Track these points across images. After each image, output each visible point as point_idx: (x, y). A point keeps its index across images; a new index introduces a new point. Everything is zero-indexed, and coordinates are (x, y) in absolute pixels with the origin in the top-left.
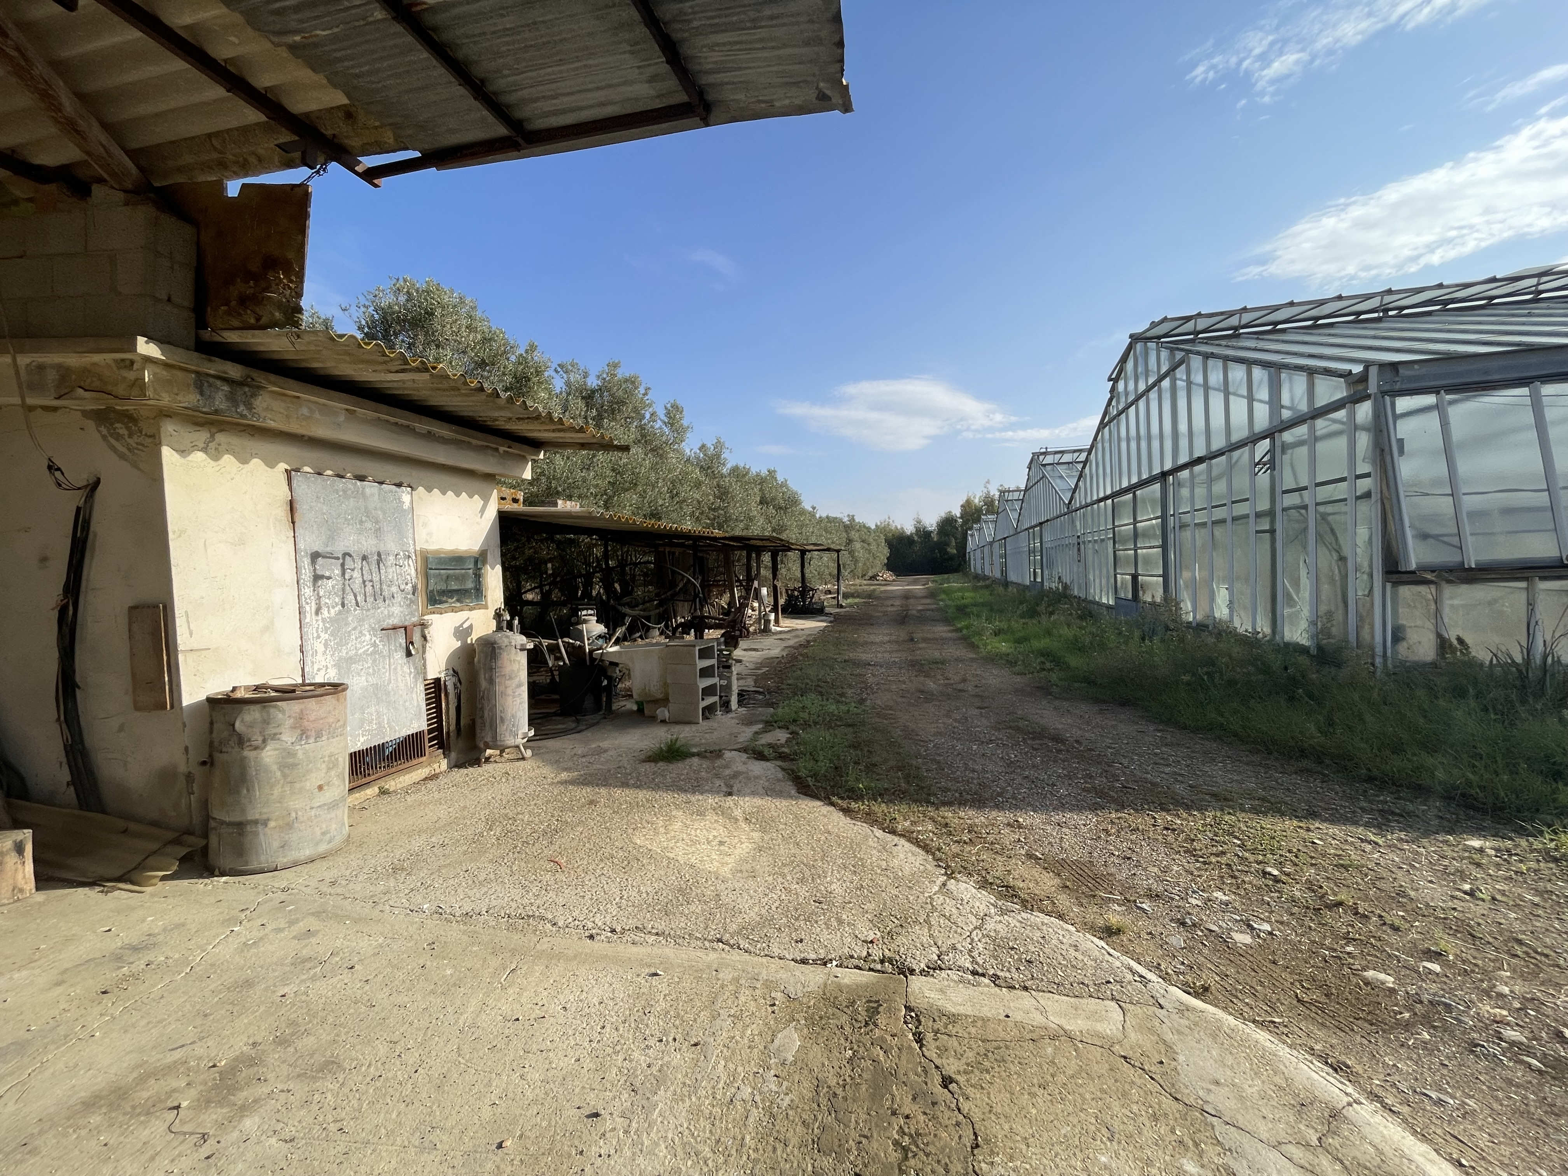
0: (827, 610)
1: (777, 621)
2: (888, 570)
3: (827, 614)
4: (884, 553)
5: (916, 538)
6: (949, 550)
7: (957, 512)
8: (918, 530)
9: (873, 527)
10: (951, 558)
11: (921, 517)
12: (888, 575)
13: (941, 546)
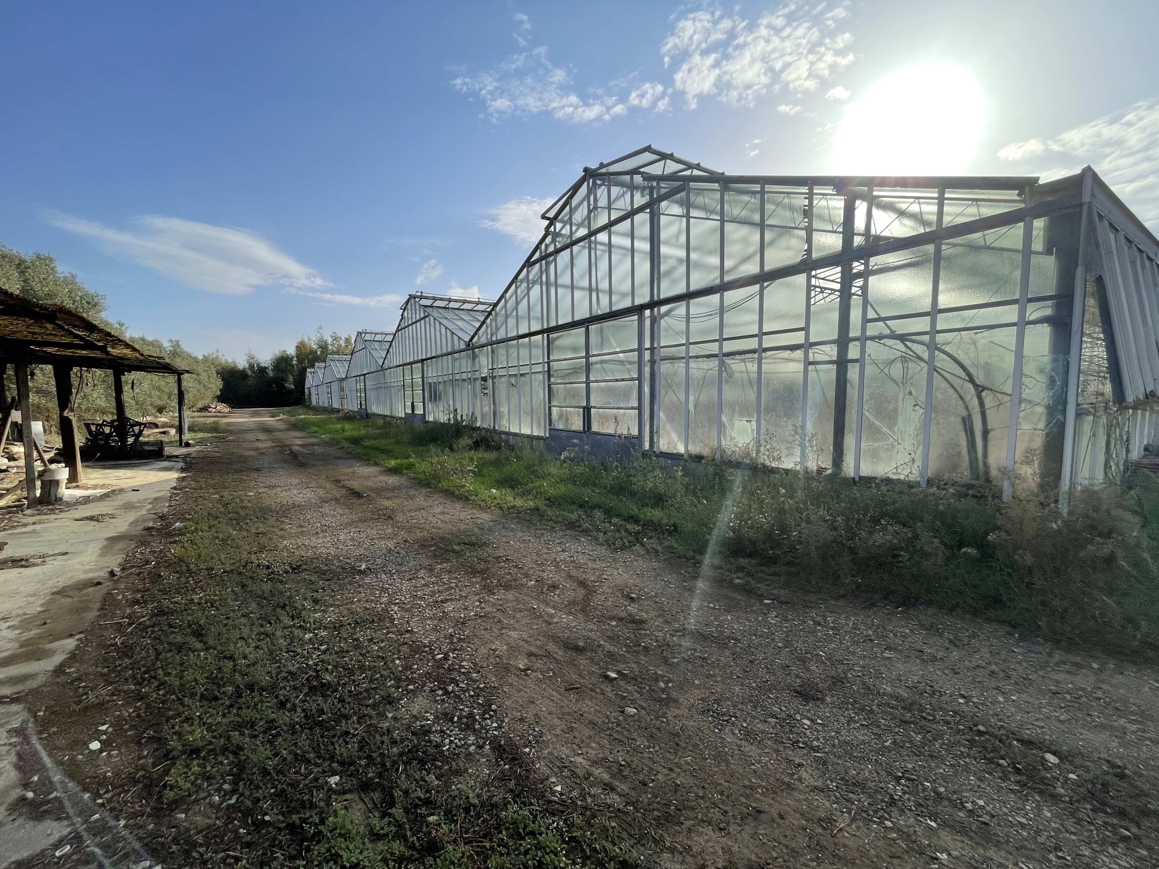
0: (168, 450)
1: (73, 478)
2: (223, 401)
3: (170, 458)
4: (216, 385)
5: (250, 373)
6: (287, 385)
7: (291, 351)
8: (251, 366)
9: (201, 357)
10: (290, 392)
11: (254, 353)
12: (222, 407)
13: (279, 381)
